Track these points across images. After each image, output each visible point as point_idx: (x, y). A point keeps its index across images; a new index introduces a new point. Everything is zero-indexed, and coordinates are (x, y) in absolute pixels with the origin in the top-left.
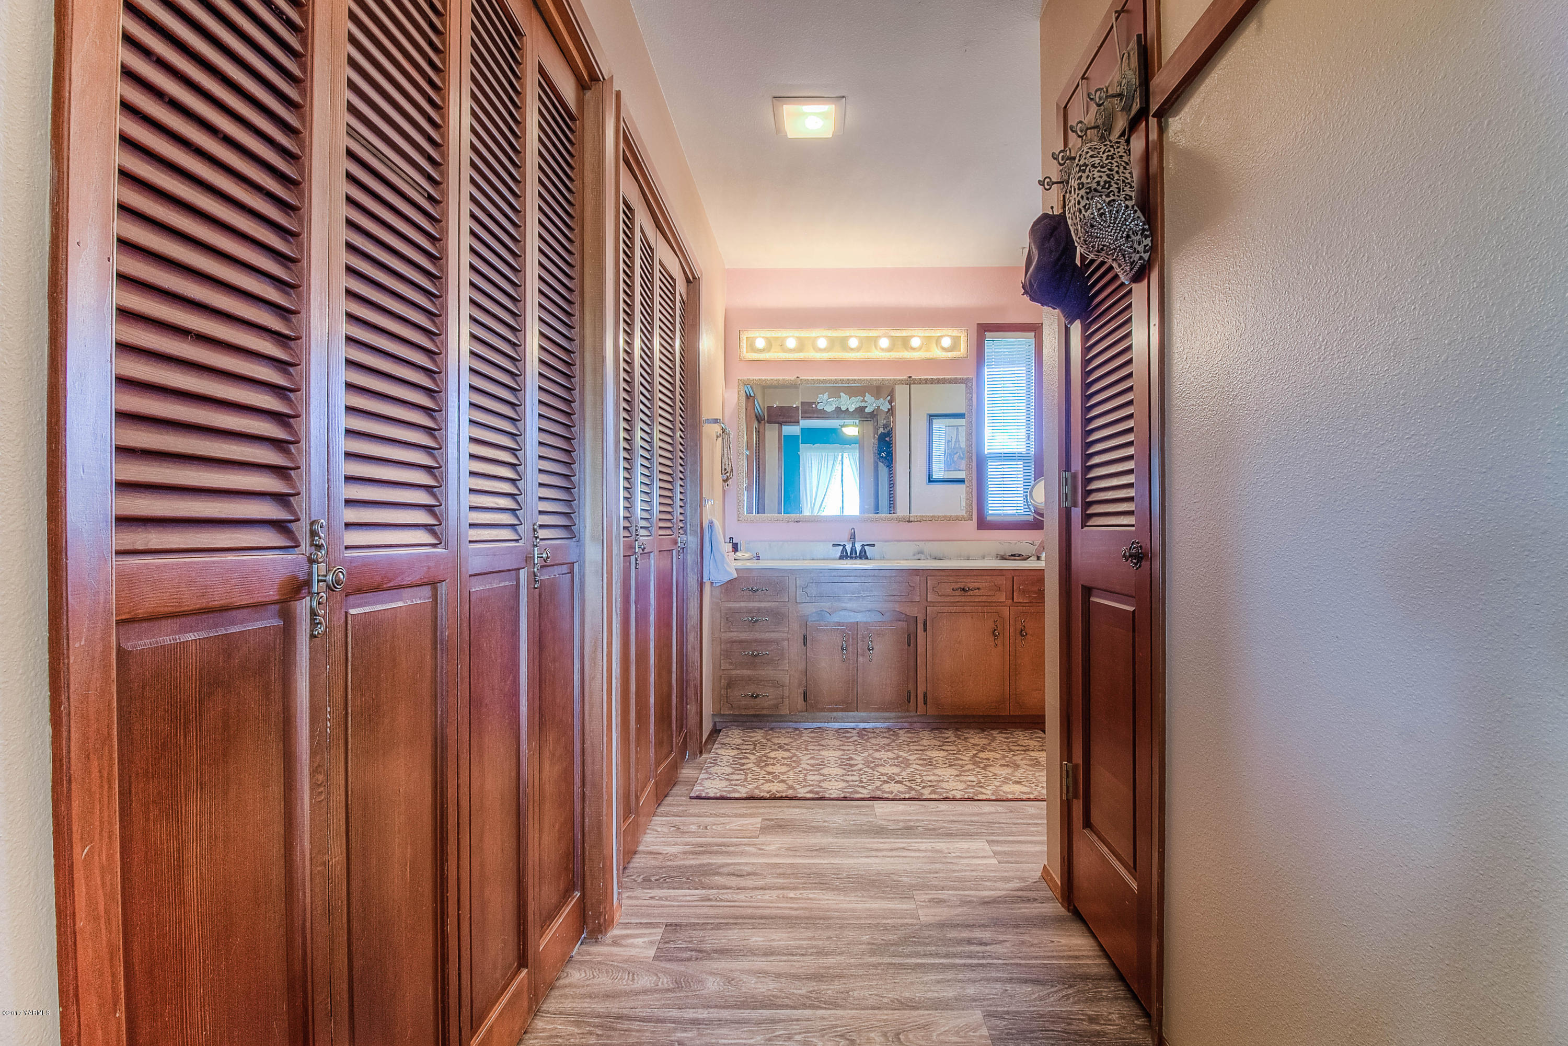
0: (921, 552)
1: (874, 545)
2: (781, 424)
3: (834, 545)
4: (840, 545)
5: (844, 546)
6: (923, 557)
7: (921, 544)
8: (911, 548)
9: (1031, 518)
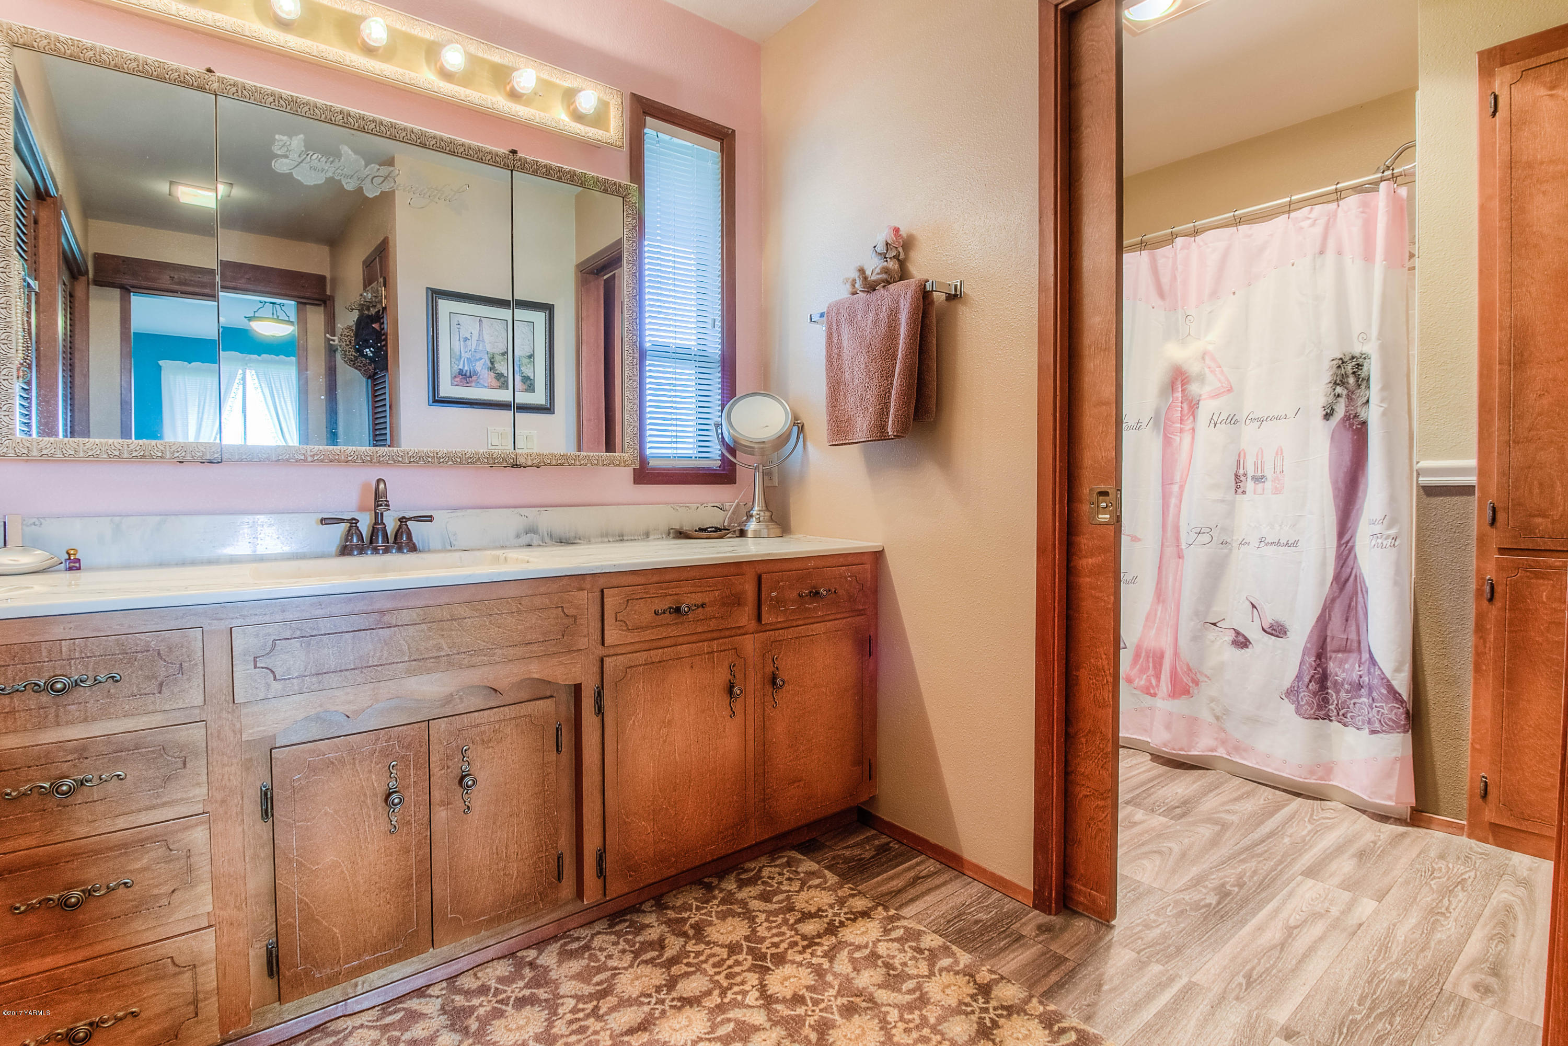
0: (531, 530)
1: (430, 519)
2: (126, 290)
3: (324, 521)
4: (341, 520)
5: (353, 522)
6: (536, 539)
7: (531, 513)
8: (510, 522)
9: (715, 464)
